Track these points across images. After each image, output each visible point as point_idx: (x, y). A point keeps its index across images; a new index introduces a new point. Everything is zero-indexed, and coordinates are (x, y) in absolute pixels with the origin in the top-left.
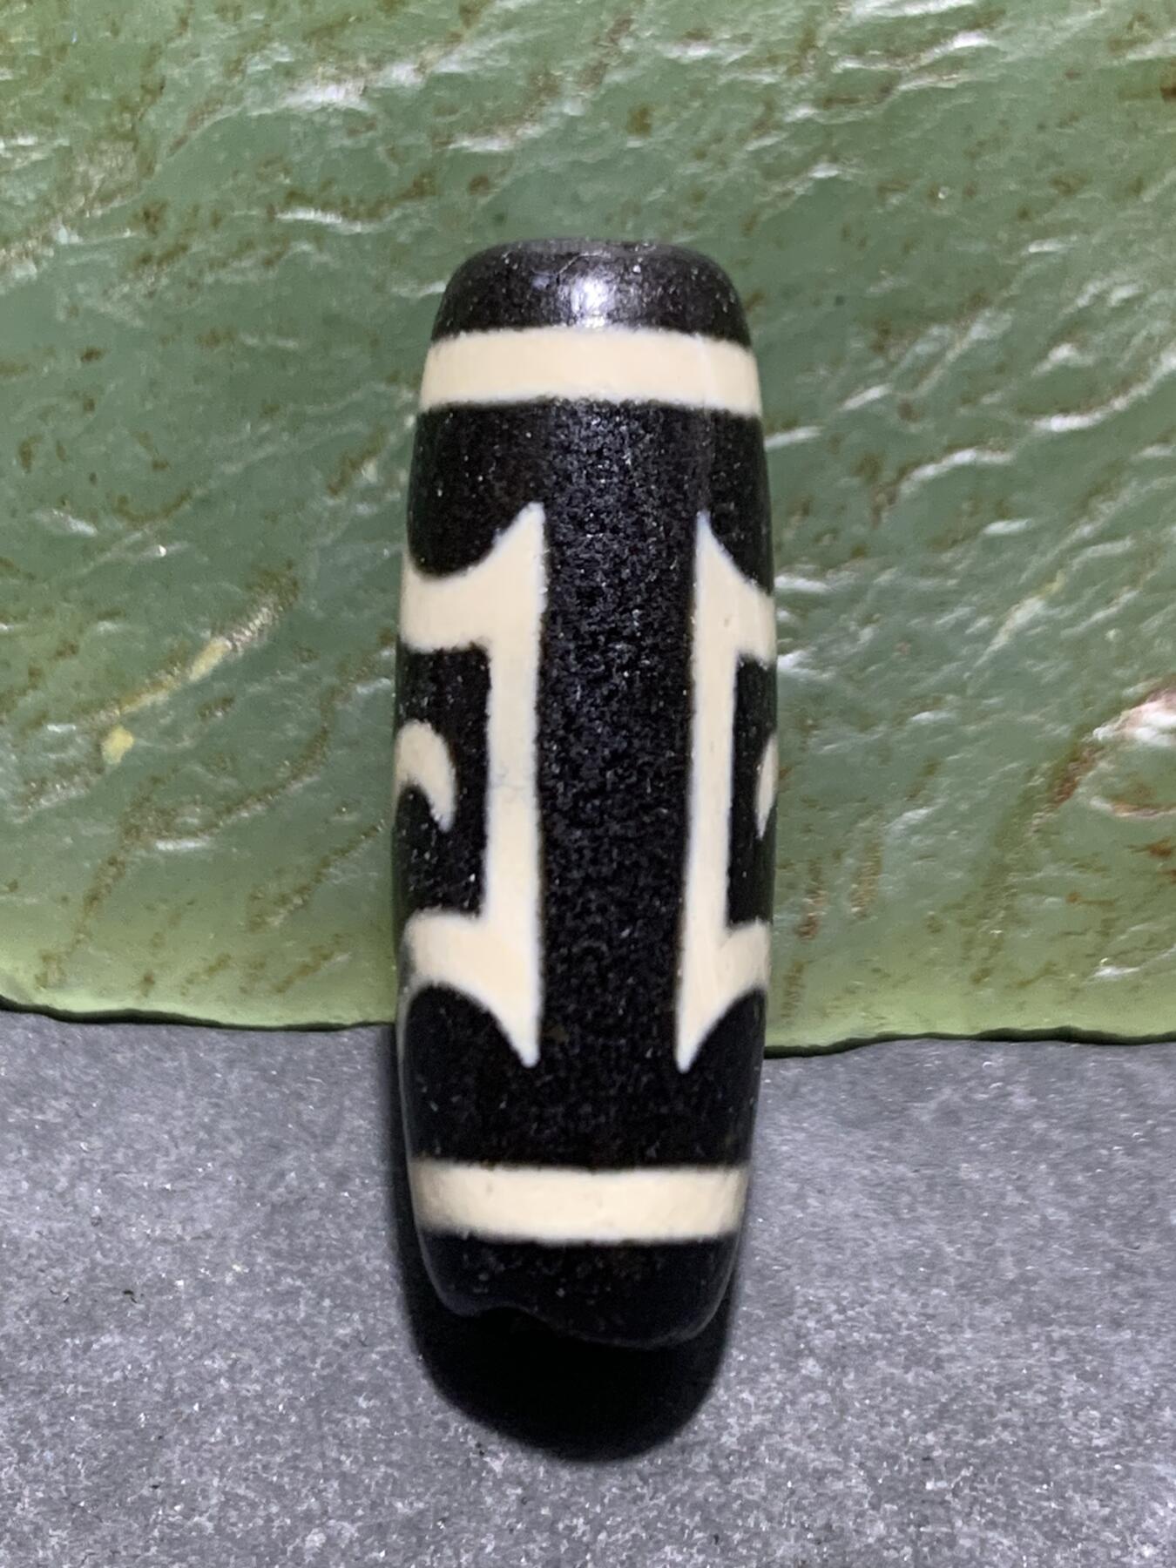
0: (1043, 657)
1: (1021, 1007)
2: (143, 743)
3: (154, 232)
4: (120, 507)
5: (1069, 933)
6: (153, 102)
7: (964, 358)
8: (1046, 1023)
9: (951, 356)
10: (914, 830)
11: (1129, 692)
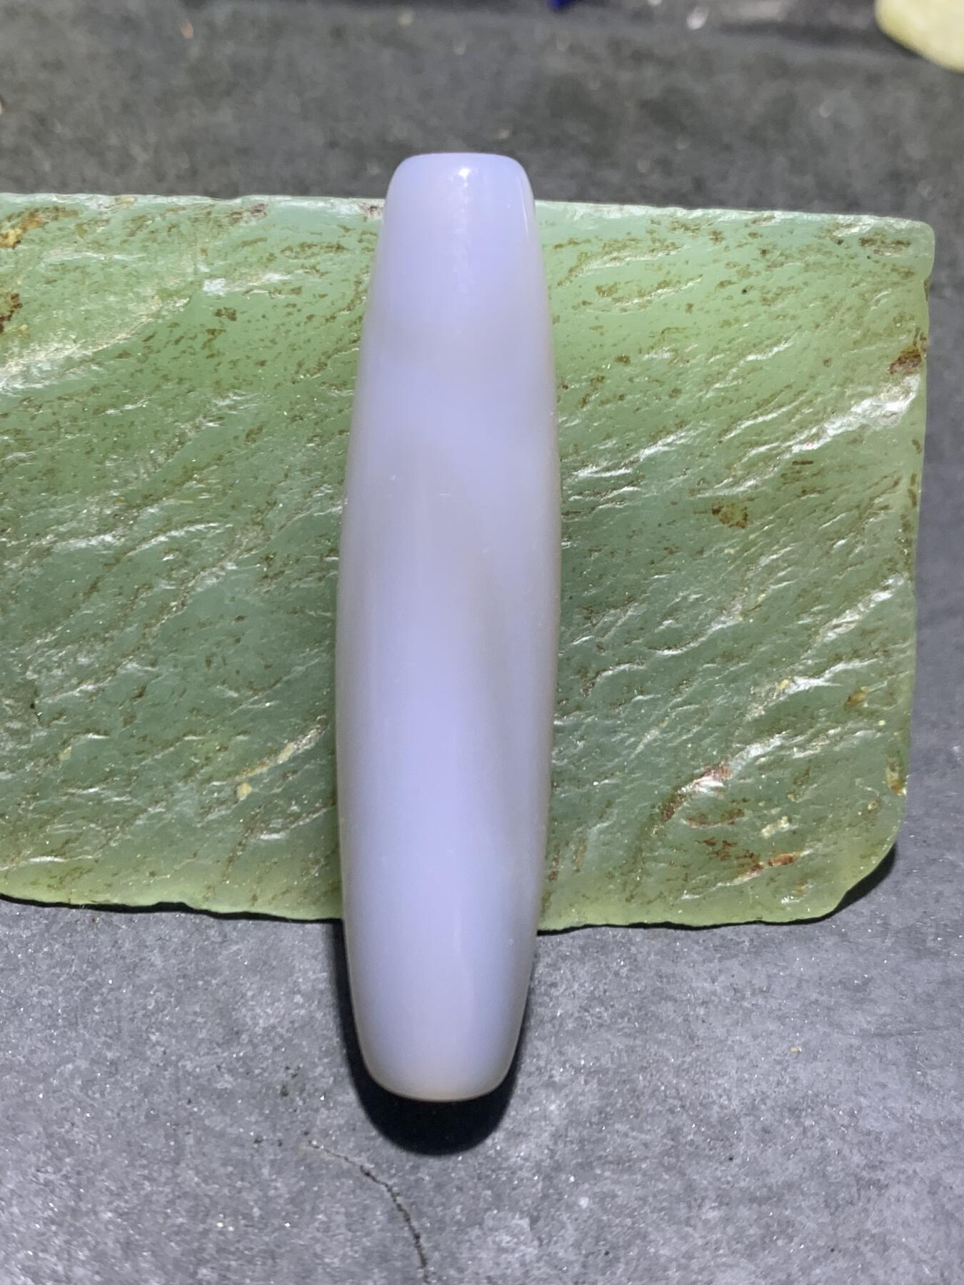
0: (659, 756)
1: (648, 912)
2: (257, 790)
3: (269, 566)
4: (250, 686)
5: (668, 880)
6: (272, 509)
7: (624, 624)
8: (659, 920)
9: (620, 623)
10: (601, 832)
11: (697, 771)
